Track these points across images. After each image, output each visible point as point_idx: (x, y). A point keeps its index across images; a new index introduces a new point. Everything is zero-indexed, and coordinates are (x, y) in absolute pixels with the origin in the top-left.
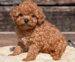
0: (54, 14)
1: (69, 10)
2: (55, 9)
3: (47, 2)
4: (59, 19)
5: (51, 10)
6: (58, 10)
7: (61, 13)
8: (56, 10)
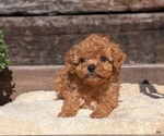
0: (123, 28)
1: (150, 21)
2: (125, 18)
3: (110, 6)
4: (132, 36)
5: (118, 20)
6: (130, 22)
7: (135, 26)
8: (126, 21)
